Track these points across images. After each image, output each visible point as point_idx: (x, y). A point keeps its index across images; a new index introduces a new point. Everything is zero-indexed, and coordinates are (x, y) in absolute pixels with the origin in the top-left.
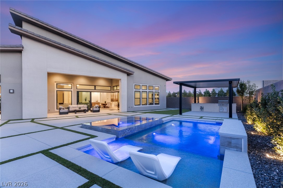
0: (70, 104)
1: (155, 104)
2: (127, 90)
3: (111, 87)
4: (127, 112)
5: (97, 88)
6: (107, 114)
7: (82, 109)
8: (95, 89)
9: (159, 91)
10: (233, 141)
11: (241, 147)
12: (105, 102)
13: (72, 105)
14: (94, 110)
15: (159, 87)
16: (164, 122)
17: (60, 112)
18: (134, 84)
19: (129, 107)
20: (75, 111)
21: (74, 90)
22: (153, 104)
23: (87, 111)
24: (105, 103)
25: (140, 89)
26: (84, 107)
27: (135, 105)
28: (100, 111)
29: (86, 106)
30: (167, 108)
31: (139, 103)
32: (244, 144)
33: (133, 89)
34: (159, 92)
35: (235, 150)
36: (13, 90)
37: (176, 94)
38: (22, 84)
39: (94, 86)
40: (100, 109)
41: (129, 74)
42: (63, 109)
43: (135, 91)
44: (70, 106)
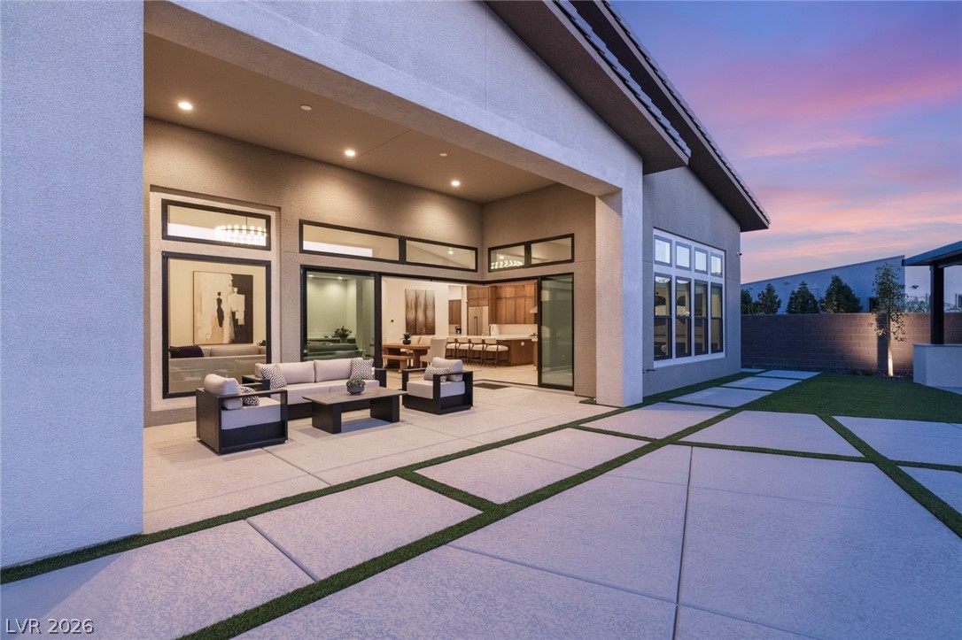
1: (712, 352)
3: (477, 249)
8: (402, 259)
9: (722, 281)
17: (226, 425)
18: (654, 233)
21: (280, 261)
22: (707, 352)
33: (652, 262)
34: (721, 287)
39: (397, 241)
43: (656, 275)
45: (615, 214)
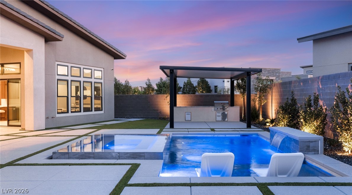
1: (95, 111)
2: (45, 77)
4: (46, 129)
9: (102, 81)
10: (311, 145)
11: (318, 149)
15: (102, 71)
18: (56, 63)
19: (47, 118)
22: (92, 111)
25: (68, 76)
27: (58, 113)
31: (66, 109)
32: (321, 145)
33: (55, 75)
34: (101, 83)
35: (313, 154)
43: (58, 80)
45: (31, 58)
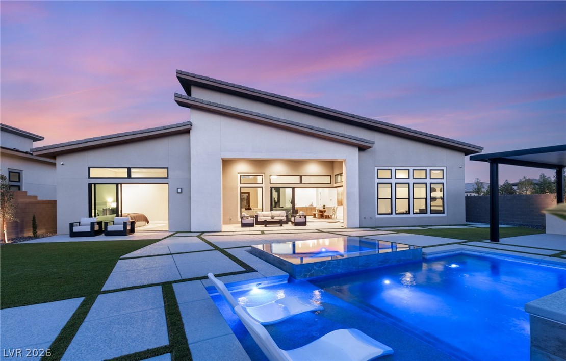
0: (259, 210)
1: (431, 213)
2: (359, 182)
3: (331, 176)
4: (360, 228)
5: (305, 180)
6: (317, 230)
7: (277, 219)
8: (301, 182)
9: (444, 181)
12: (324, 206)
13: (263, 211)
14: (296, 221)
15: (443, 170)
16: (428, 257)
17: (243, 222)
18: (376, 168)
19: (365, 218)
20: (266, 223)
21: (265, 186)
22: (427, 213)
23: (286, 223)
24: (324, 208)
25: (391, 178)
26: (281, 215)
27: (378, 214)
28: (307, 223)
29: (284, 213)
30: (467, 221)
31: (389, 210)
33: (374, 179)
34: (443, 184)
36: (181, 189)
37: (515, 188)
38: (190, 179)
39: (299, 177)
40: (307, 220)
41: (362, 149)
42: (247, 218)
43: (378, 183)
44: (260, 213)
